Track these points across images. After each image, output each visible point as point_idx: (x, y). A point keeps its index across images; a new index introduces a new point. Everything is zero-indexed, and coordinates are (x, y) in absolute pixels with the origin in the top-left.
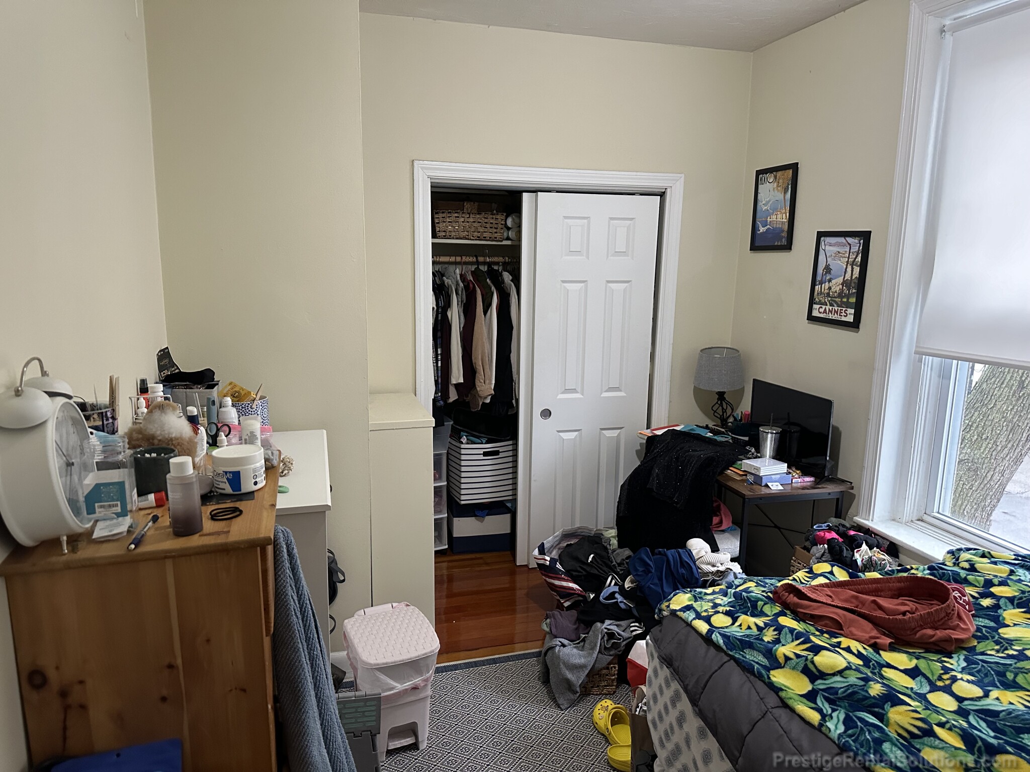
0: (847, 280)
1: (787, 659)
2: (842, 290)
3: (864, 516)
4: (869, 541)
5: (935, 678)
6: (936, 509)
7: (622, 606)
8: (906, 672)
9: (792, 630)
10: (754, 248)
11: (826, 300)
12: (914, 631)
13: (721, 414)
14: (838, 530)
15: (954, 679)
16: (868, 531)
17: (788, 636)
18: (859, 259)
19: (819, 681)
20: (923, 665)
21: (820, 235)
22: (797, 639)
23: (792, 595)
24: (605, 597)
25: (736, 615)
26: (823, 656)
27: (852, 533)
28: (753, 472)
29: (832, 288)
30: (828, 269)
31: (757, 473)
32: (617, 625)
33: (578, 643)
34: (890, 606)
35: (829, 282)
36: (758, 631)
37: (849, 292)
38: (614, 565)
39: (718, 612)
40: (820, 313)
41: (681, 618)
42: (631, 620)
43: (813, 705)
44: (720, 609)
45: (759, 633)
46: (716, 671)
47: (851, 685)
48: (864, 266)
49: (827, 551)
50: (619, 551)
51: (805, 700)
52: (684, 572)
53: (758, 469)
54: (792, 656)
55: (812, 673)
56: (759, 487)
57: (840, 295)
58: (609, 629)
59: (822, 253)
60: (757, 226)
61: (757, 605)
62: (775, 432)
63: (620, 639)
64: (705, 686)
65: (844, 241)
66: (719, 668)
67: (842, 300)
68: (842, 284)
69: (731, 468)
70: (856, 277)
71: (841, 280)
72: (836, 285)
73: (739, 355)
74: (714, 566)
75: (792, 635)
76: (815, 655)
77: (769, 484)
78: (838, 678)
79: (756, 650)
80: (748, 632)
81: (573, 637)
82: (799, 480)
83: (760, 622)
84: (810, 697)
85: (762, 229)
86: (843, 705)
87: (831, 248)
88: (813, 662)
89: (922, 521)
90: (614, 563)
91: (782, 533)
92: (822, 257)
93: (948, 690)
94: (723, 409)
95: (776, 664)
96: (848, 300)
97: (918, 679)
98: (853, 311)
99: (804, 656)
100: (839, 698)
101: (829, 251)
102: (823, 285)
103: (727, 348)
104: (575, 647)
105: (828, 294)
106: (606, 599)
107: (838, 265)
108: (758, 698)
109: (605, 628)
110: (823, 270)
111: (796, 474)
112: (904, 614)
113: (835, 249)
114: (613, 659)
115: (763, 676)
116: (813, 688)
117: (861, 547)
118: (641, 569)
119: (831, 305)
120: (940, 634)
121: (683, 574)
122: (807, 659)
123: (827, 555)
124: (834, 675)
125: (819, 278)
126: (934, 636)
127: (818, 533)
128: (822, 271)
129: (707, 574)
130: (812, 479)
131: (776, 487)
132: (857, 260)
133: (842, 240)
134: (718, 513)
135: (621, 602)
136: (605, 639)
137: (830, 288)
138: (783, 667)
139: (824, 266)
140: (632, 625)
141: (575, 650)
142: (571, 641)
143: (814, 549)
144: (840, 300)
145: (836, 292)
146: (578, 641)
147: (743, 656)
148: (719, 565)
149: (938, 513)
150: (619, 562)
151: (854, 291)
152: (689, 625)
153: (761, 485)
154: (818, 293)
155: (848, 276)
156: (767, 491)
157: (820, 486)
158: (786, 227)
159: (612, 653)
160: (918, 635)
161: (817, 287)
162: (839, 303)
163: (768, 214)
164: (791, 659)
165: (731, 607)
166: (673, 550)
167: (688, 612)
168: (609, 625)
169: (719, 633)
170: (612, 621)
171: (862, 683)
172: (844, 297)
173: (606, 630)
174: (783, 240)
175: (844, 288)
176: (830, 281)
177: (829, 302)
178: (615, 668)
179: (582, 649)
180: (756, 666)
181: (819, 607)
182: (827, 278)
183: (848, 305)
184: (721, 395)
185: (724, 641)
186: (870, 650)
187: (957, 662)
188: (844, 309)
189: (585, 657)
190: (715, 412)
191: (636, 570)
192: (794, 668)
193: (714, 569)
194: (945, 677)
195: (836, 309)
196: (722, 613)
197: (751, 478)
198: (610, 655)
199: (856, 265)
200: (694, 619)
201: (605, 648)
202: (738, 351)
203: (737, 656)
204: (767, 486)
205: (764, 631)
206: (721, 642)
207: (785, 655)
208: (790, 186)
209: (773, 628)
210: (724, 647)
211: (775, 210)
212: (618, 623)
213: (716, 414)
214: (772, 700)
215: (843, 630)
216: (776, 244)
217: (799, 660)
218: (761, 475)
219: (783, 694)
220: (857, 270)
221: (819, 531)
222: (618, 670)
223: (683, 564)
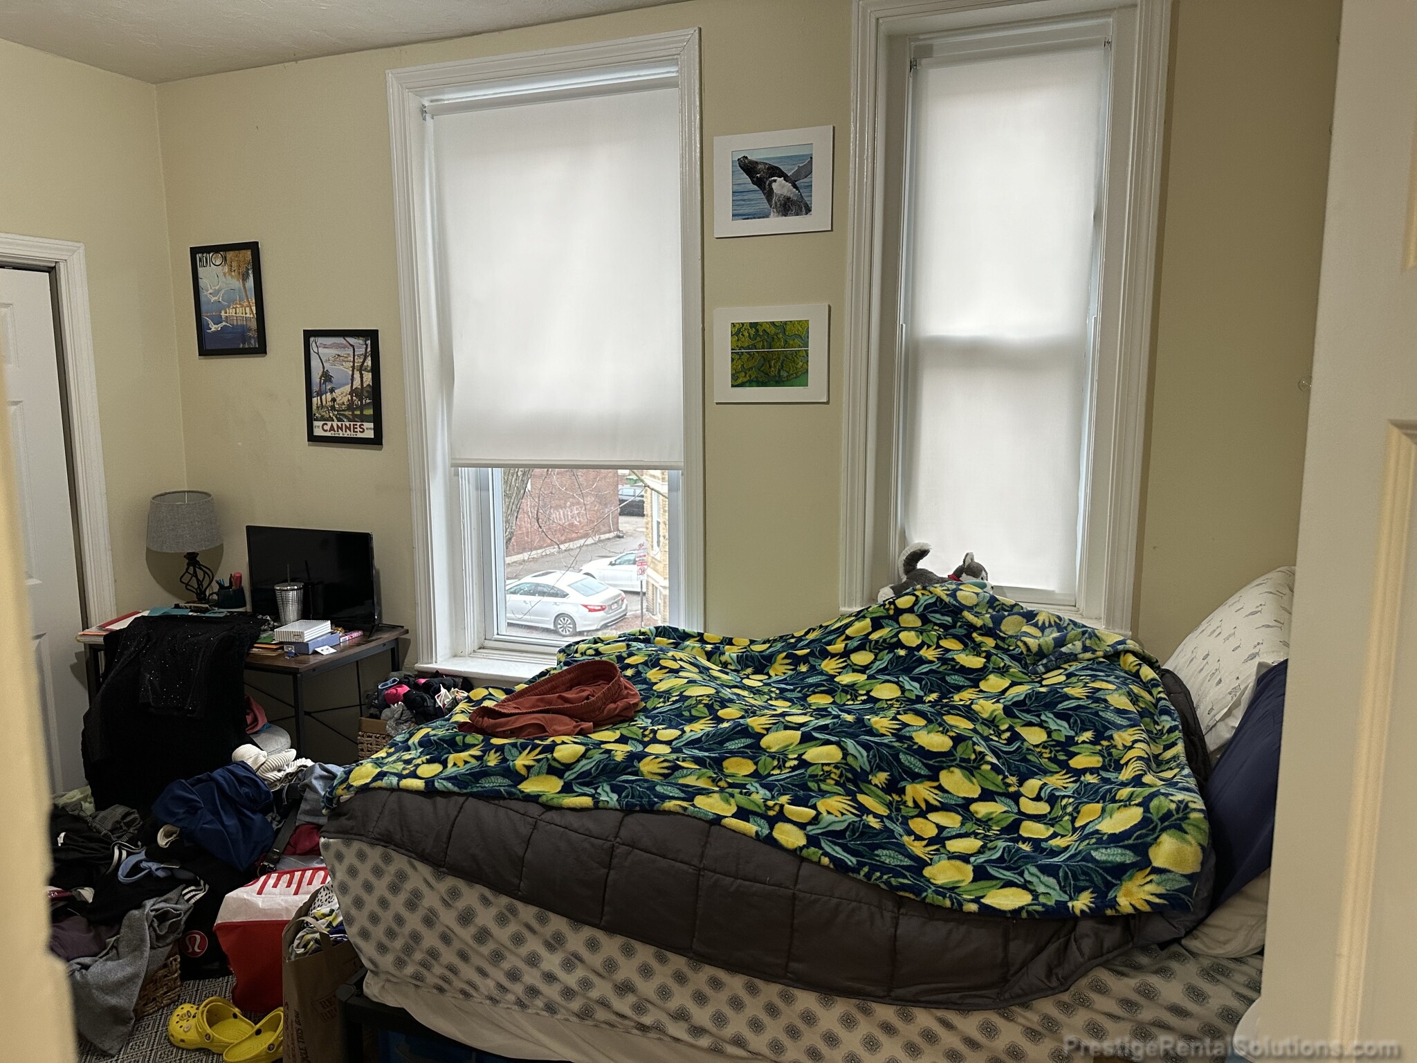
0: (356, 388)
1: (528, 768)
2: (351, 402)
3: (425, 660)
4: (446, 683)
5: (641, 736)
6: (495, 632)
7: (161, 874)
8: (616, 741)
9: (514, 745)
10: (204, 352)
11: (331, 415)
12: (601, 710)
13: (196, 587)
14: (409, 682)
15: (654, 732)
16: (437, 674)
17: (513, 751)
18: (369, 362)
19: (567, 774)
20: (625, 732)
21: (308, 335)
22: (524, 749)
23: (486, 719)
24: (125, 874)
25: (443, 758)
26: (560, 751)
27: (423, 681)
28: (294, 640)
29: (338, 400)
30: (326, 377)
31: (300, 640)
32: (165, 901)
33: (107, 953)
34: (574, 695)
35: (331, 393)
36: (478, 760)
37: (362, 402)
38: (105, 834)
39: (419, 765)
40: (326, 431)
41: (380, 788)
42: (181, 887)
43: (575, 794)
44: (419, 761)
45: (480, 762)
46: (457, 817)
47: (600, 761)
48: (376, 370)
49: (405, 708)
50: (102, 814)
51: (564, 795)
52: (247, 790)
53: (301, 635)
54: (532, 763)
55: (557, 770)
56: (307, 656)
57: (350, 407)
58: (157, 910)
59: (314, 357)
60: (204, 323)
61: (456, 742)
62: (296, 587)
63: (180, 915)
64: (449, 838)
65: (344, 342)
66: (459, 812)
67: (353, 412)
68: (351, 394)
69: (256, 645)
70: (369, 385)
71: (348, 388)
72: (342, 395)
73: (212, 499)
74: (279, 771)
75: (517, 748)
76: (552, 753)
77: (318, 650)
78: (584, 762)
79: (493, 775)
80: (468, 766)
81: (95, 949)
82: (347, 638)
83: (475, 752)
84: (567, 789)
85: (214, 328)
86: (601, 780)
87: (326, 351)
88: (555, 759)
89: (484, 648)
90: (104, 832)
91: (317, 720)
92: (315, 363)
93: (655, 741)
94: (198, 580)
95: (518, 778)
96: (362, 412)
97: (630, 742)
98: (371, 425)
99: (543, 759)
100: (595, 777)
101: (324, 354)
102: (324, 397)
103: (188, 492)
104: (107, 960)
105: (333, 408)
106: (128, 876)
107: (341, 371)
108: (519, 815)
109: (152, 911)
110: (321, 378)
111: (339, 632)
112: (587, 698)
113: (334, 352)
114: (172, 948)
115: (515, 794)
116: (565, 782)
117: (440, 691)
118: (181, 811)
119: (339, 420)
120: (621, 704)
121: (246, 793)
122: (548, 759)
123: (407, 714)
124: (578, 761)
125: (315, 388)
126: (617, 708)
127: (389, 692)
128: (318, 380)
129: (273, 783)
130: (360, 633)
131: (326, 651)
132: (365, 364)
133: (340, 340)
134: (248, 711)
135: (157, 870)
136: (156, 925)
137: (334, 400)
138: (527, 778)
139: (321, 373)
140: (184, 892)
141: (109, 963)
142: (95, 955)
143: (386, 712)
144: (352, 412)
145: (343, 403)
146: (105, 951)
147: (482, 787)
148: (286, 767)
149: (498, 634)
150: (109, 828)
151: (368, 401)
152: (398, 789)
153: (308, 654)
154: (318, 407)
155: (357, 384)
156: (317, 659)
157: (373, 638)
158: (254, 325)
159: (168, 941)
160: (605, 712)
161: (314, 400)
162: (351, 417)
163: (220, 306)
164: (533, 766)
165: (427, 755)
166: (218, 770)
167: (386, 778)
168: (154, 905)
169: (441, 779)
170: (155, 899)
171: (607, 756)
172: (356, 409)
173: (153, 913)
174: (253, 342)
175: (354, 398)
176: (332, 391)
177: (336, 417)
178: (175, 960)
179: (118, 957)
180: (502, 789)
181: (517, 719)
182: (328, 388)
183: (363, 419)
184: (192, 558)
185: (453, 784)
186: (580, 737)
187: (643, 721)
188: (359, 424)
189: (130, 964)
190: (187, 584)
191: (173, 814)
192: (539, 774)
193: (281, 775)
194: (647, 733)
195: (348, 424)
196: (423, 763)
197: (292, 649)
198: (168, 945)
199: (366, 370)
200: (399, 781)
201: (159, 938)
202: (210, 495)
203: (475, 790)
204: (316, 653)
205: (485, 758)
206: (449, 785)
207: (525, 766)
208: (250, 272)
209: (493, 751)
210: (456, 789)
211: (231, 302)
212: (165, 897)
213: (189, 587)
214: (534, 810)
215: (547, 732)
216: (241, 346)
217: (541, 763)
218: (305, 641)
219: (543, 799)
220: (368, 377)
221: (387, 689)
222: (181, 963)
223: (241, 781)
